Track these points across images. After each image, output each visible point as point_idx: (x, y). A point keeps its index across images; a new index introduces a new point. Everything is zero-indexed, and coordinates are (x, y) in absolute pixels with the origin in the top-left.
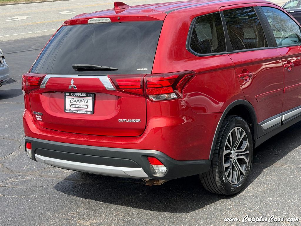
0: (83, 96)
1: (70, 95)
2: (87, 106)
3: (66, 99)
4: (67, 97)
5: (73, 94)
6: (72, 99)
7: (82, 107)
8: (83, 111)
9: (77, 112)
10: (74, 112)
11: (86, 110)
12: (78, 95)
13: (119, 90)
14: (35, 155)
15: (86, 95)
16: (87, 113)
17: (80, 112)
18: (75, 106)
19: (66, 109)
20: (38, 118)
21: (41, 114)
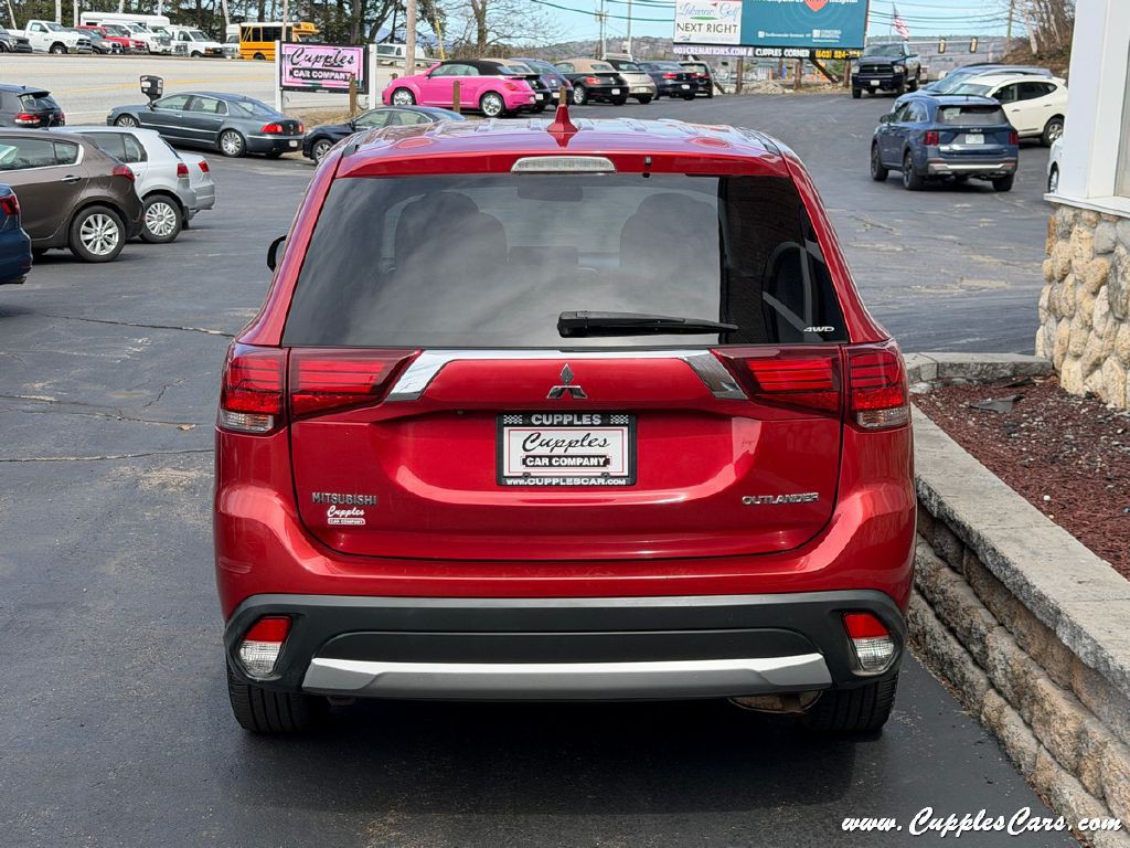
0: (584, 422)
1: (527, 425)
3: (506, 436)
6: (532, 438)
7: (581, 465)
8: (590, 477)
9: (564, 481)
10: (547, 482)
11: (603, 473)
12: (565, 423)
13: (758, 398)
14: (317, 661)
15: (599, 422)
16: (610, 482)
17: (577, 482)
18: (546, 461)
19: (506, 473)
20: (337, 517)
21: (369, 499)
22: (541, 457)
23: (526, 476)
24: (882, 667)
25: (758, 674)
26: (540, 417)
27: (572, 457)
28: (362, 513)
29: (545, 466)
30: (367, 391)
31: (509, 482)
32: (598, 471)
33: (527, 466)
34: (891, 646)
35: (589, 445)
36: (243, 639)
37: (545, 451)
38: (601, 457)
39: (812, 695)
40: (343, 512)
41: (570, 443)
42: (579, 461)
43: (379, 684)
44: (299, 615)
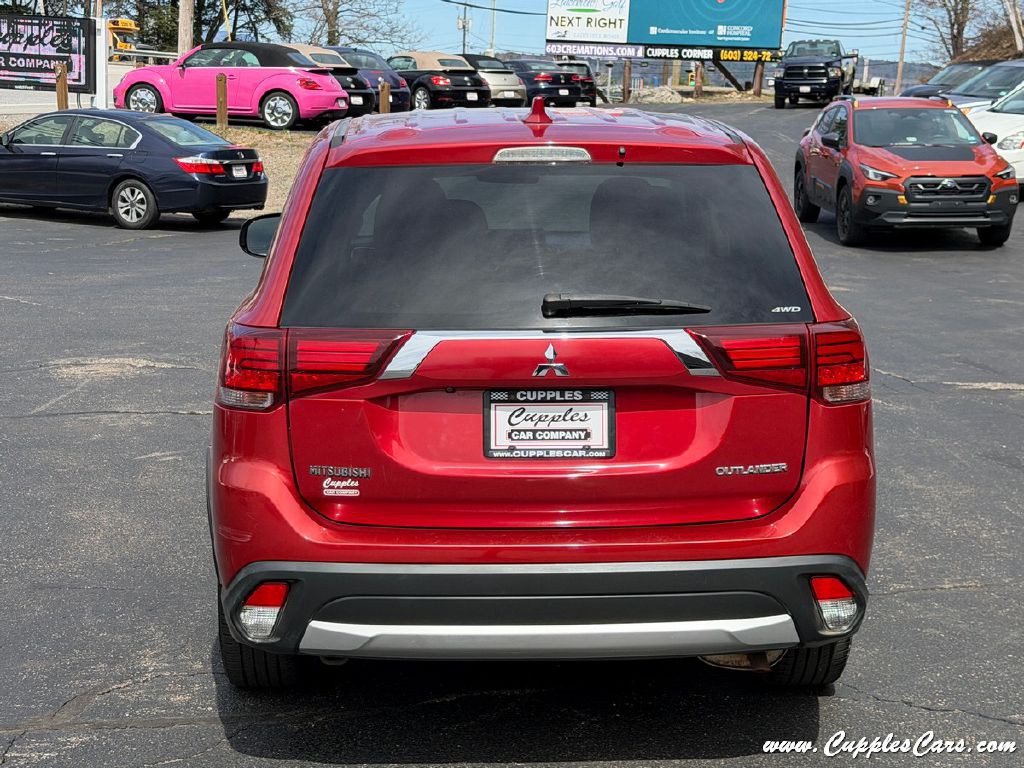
0: (567, 398)
1: (512, 401)
2: (583, 435)
3: (492, 412)
4: (493, 405)
5: (522, 396)
6: (517, 414)
7: (563, 438)
8: (572, 450)
9: (548, 453)
10: (532, 454)
11: (584, 446)
12: (548, 398)
13: (730, 374)
14: (314, 624)
15: (581, 397)
16: (591, 454)
17: (559, 454)
18: (530, 434)
19: (493, 447)
20: (332, 488)
21: (363, 472)
22: (525, 431)
23: (512, 449)
24: (845, 628)
25: (730, 634)
26: (524, 393)
27: (554, 431)
28: (357, 484)
29: (530, 439)
30: (362, 369)
31: (496, 455)
32: (580, 444)
33: (513, 439)
34: (855, 606)
35: (572, 419)
36: (244, 604)
37: (530, 425)
38: (582, 430)
39: (776, 654)
40: (339, 483)
41: (554, 418)
42: (562, 434)
43: (373, 645)
44: (297, 581)
